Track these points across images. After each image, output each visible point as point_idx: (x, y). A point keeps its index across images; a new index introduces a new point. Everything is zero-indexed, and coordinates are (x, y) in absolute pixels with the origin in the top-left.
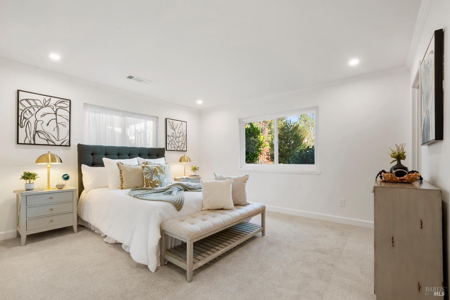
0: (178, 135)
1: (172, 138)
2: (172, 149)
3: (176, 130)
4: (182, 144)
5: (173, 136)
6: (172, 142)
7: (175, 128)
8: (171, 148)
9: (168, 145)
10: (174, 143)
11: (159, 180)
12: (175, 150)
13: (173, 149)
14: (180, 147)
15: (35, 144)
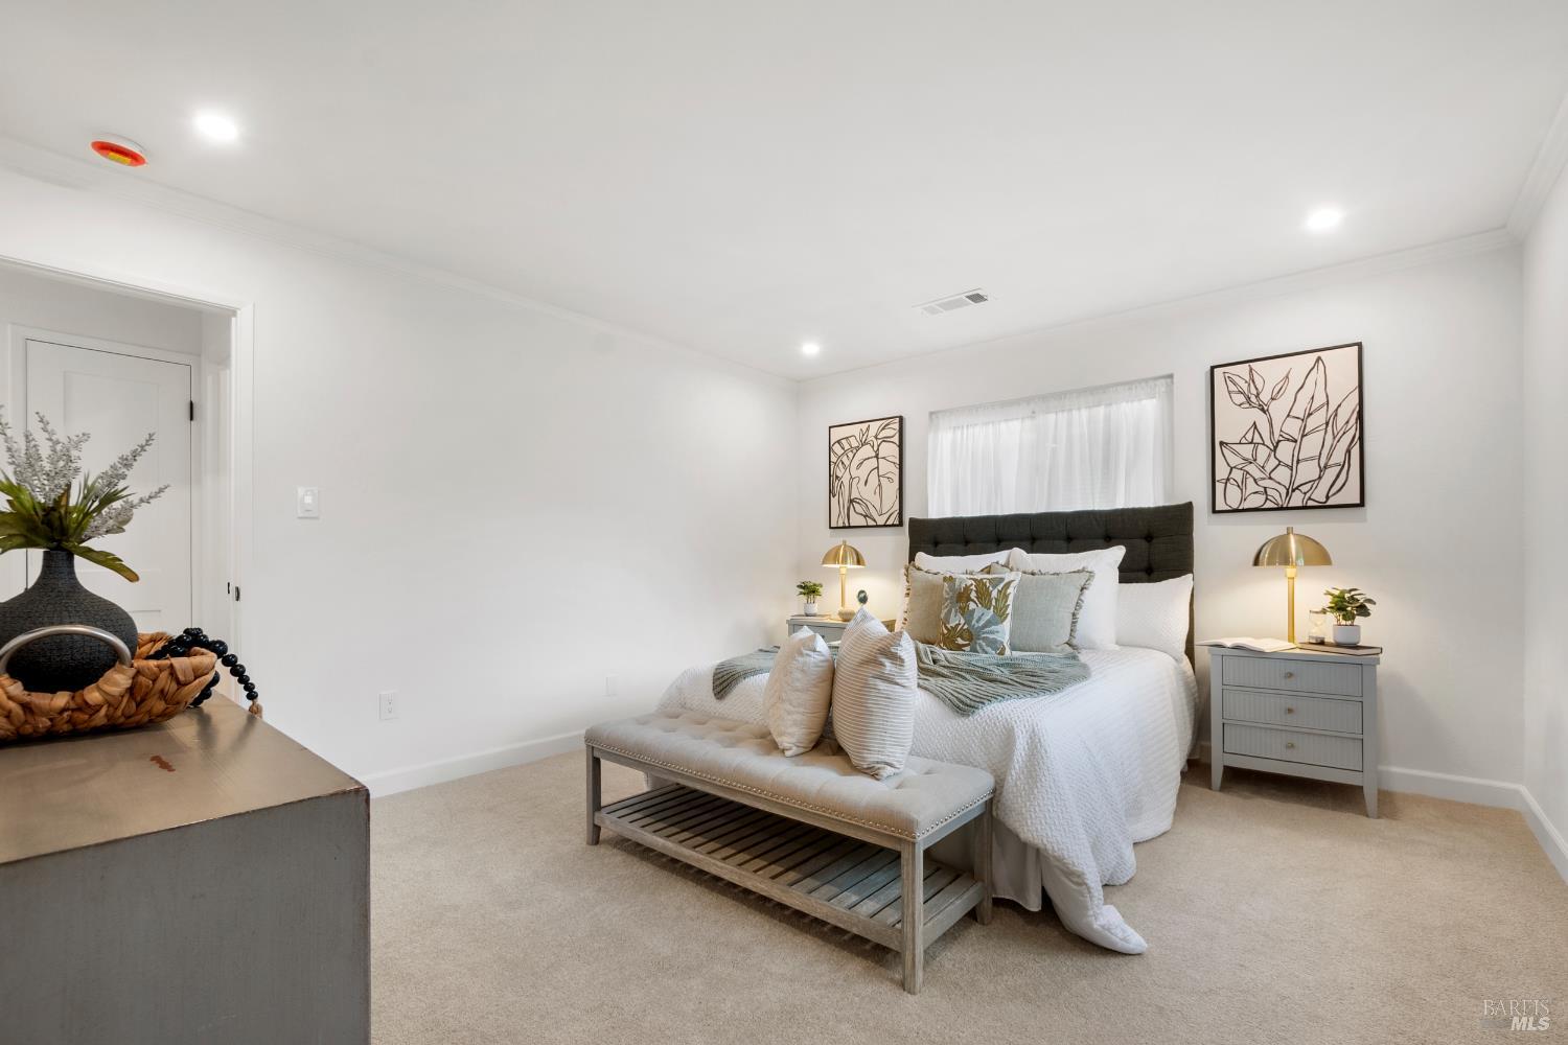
0: (1293, 428)
1: (1247, 451)
2: (1246, 505)
3: (1278, 410)
4: (1323, 469)
5: (1257, 439)
6: (1251, 469)
7: (1266, 397)
8: (1243, 499)
9: (1219, 487)
10: (1258, 474)
11: (966, 627)
12: (1269, 505)
13: (1257, 501)
14: (1304, 488)
15: (850, 527)
